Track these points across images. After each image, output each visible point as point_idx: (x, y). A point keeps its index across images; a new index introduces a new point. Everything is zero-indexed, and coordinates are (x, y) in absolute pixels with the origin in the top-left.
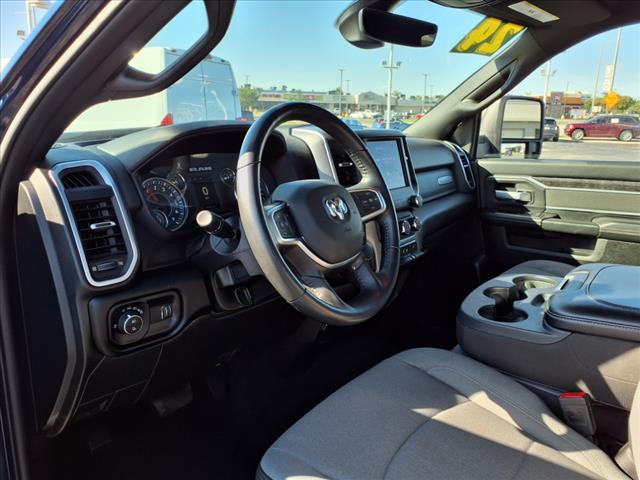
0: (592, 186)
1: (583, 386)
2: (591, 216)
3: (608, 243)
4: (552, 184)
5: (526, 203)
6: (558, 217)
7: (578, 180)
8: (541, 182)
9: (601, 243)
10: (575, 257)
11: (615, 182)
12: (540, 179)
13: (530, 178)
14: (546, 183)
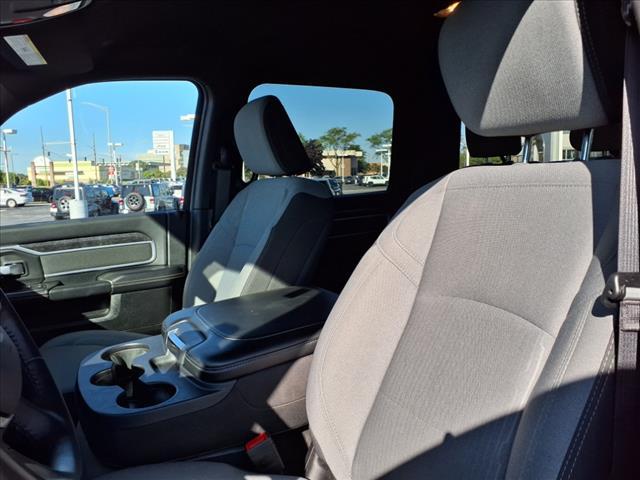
0: (90, 244)
1: (258, 429)
2: (94, 275)
3: (122, 297)
4: (46, 249)
5: (19, 276)
6: (60, 284)
7: (75, 240)
8: (32, 249)
9: (115, 299)
10: (93, 320)
11: (111, 236)
12: (31, 245)
13: (17, 247)
14: (39, 249)
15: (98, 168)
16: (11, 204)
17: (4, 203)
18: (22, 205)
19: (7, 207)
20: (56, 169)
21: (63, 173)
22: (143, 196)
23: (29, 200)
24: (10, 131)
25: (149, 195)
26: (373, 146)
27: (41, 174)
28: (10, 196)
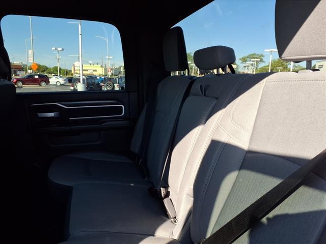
15: (103, 69)
16: (58, 84)
17: (55, 83)
18: (63, 85)
19: (56, 85)
20: (84, 68)
21: (87, 70)
22: (113, 84)
23: (66, 83)
24: (61, 49)
25: (116, 83)
26: (242, 63)
27: (77, 70)
28: (58, 80)
